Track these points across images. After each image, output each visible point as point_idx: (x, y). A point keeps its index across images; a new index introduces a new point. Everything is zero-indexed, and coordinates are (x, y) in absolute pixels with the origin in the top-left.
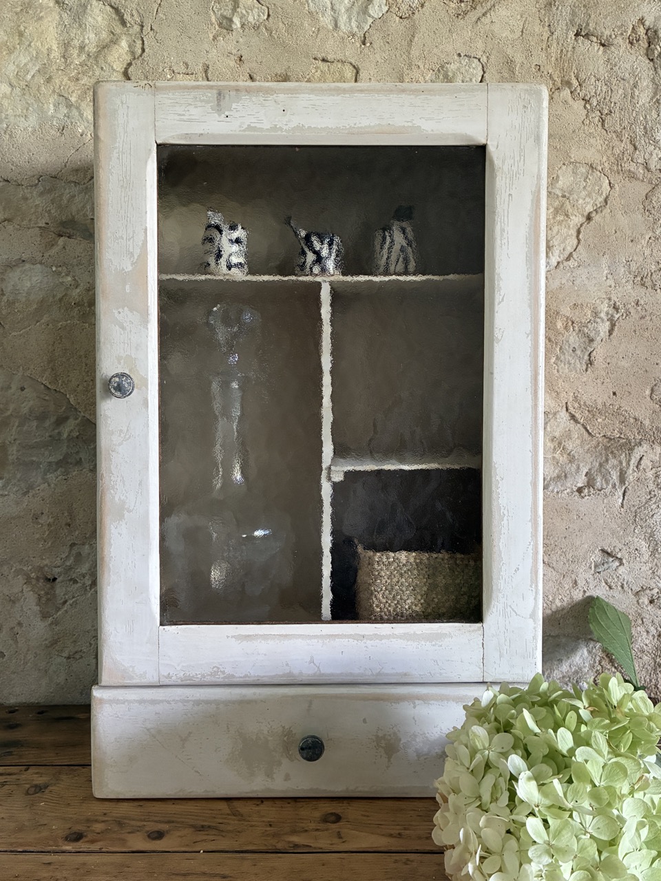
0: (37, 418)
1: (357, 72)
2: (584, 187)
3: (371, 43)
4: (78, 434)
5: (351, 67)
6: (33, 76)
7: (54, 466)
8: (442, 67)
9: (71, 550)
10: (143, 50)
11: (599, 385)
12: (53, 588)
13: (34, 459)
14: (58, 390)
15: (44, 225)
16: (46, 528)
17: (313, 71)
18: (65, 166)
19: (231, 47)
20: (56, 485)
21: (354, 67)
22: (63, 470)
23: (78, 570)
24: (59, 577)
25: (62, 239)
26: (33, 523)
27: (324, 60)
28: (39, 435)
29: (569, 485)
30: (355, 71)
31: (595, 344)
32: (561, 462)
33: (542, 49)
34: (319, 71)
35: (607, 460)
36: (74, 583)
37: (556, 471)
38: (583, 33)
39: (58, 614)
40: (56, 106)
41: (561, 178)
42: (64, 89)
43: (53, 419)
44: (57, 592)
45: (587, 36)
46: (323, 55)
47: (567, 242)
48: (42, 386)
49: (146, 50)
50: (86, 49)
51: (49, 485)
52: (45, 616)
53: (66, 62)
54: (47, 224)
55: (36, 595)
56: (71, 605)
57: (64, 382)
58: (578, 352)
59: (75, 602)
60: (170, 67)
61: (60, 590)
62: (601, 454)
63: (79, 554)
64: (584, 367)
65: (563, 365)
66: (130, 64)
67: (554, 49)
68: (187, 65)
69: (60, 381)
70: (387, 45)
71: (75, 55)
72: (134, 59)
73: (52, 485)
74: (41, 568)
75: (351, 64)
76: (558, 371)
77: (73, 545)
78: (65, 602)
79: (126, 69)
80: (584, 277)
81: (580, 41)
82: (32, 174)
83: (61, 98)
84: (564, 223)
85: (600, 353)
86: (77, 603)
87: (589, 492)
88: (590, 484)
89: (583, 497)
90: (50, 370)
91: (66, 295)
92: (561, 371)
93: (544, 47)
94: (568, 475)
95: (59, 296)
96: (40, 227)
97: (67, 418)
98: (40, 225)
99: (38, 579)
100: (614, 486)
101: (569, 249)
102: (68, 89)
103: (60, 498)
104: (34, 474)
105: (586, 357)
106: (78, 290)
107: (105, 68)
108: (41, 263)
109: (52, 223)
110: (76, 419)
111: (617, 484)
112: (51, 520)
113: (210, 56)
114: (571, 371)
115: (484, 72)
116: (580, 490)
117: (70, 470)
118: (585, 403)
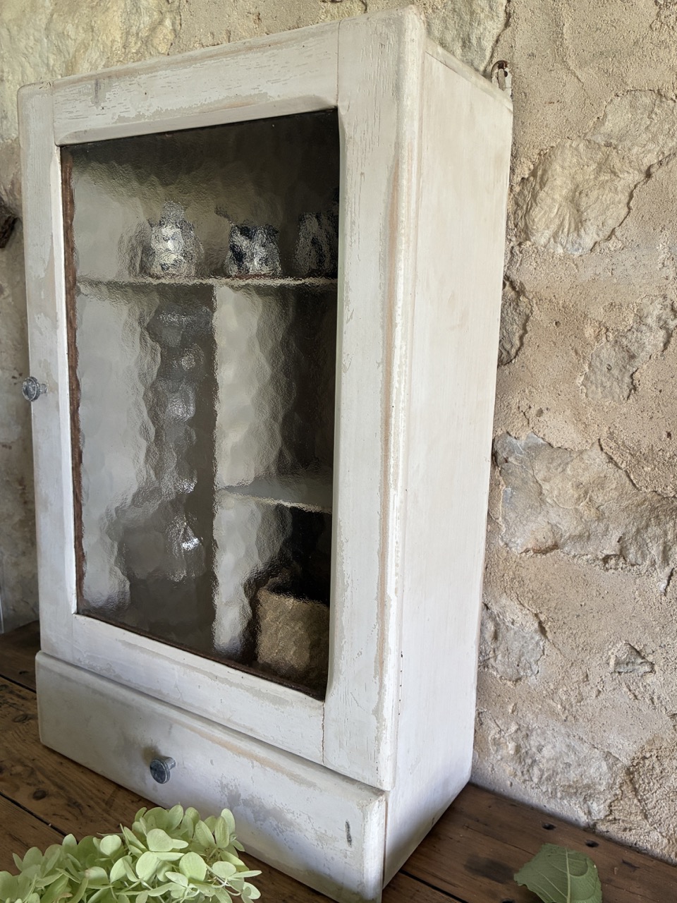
1: (366, 8)
2: (647, 128)
5: (360, 4)
11: (646, 419)
19: (250, 6)
29: (591, 549)
30: (364, 7)
31: (637, 363)
32: (585, 517)
35: (647, 526)
37: (579, 528)
41: (609, 117)
47: (608, 213)
58: (615, 372)
60: (200, 40)
62: (642, 516)
64: (626, 394)
65: (594, 387)
76: (586, 394)
80: (628, 264)
84: (609, 184)
85: (646, 375)
87: (617, 564)
88: (622, 554)
89: (607, 570)
92: (590, 395)
94: (592, 537)
100: (653, 564)
101: (611, 223)
105: (627, 380)
111: (659, 562)
113: (232, 20)
114: (605, 397)
116: (606, 559)
118: (623, 442)
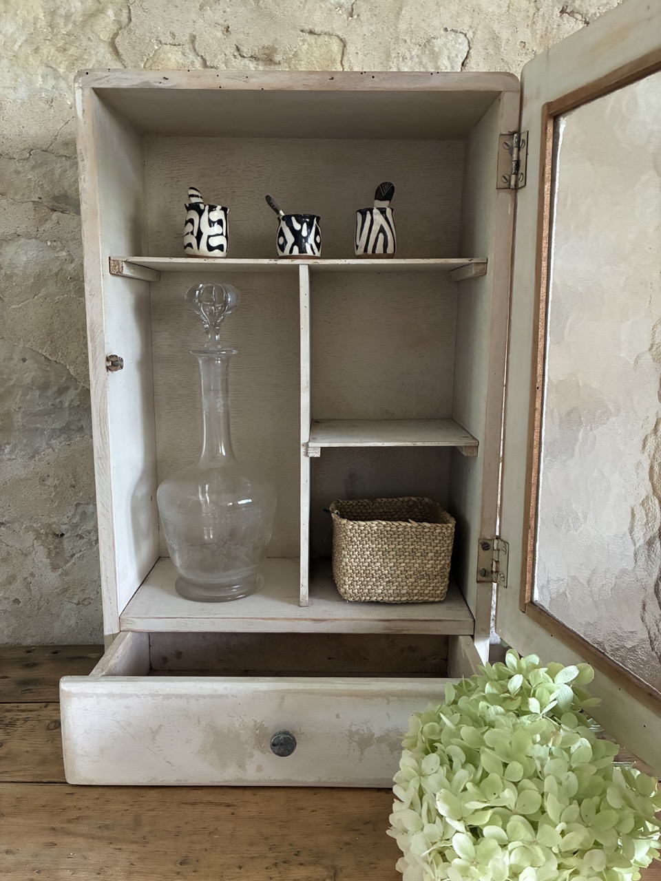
0: (39, 388)
1: (345, 46)
3: (358, 16)
4: (79, 403)
5: (338, 41)
6: (20, 46)
7: (57, 433)
8: (429, 41)
9: (76, 509)
10: (130, 20)
12: (61, 542)
13: (38, 426)
14: (58, 361)
15: (37, 200)
16: (52, 489)
17: (300, 44)
18: (56, 139)
19: (218, 17)
20: (60, 450)
21: (341, 40)
22: (66, 436)
23: (84, 527)
24: (67, 533)
25: (55, 213)
26: (41, 484)
27: (311, 32)
28: (42, 404)
30: (342, 44)
33: (528, 26)
34: (306, 43)
36: (80, 538)
38: (568, 10)
39: (67, 565)
40: (44, 77)
42: (51, 59)
43: (55, 389)
44: (65, 546)
45: (572, 14)
46: (311, 27)
48: (43, 357)
49: (133, 19)
50: (73, 18)
51: (54, 450)
52: (55, 568)
53: (53, 32)
54: (40, 198)
55: (46, 550)
56: (78, 558)
57: (63, 353)
59: (83, 556)
60: (158, 37)
61: (67, 544)
63: (84, 513)
66: (116, 34)
67: (540, 26)
68: (173, 35)
69: (60, 353)
70: (374, 18)
71: (62, 24)
72: (121, 28)
73: (57, 450)
74: (49, 526)
75: (338, 36)
77: (77, 505)
78: (73, 555)
79: (113, 39)
81: (565, 19)
82: (22, 147)
83: (49, 69)
86: (84, 557)
90: (49, 342)
91: (61, 269)
93: (530, 23)
95: (55, 270)
96: (34, 202)
97: (67, 388)
98: (33, 200)
99: (47, 535)
102: (56, 59)
103: (64, 462)
104: (39, 440)
106: (73, 265)
107: (92, 38)
108: (36, 238)
109: (44, 197)
110: (76, 389)
112: (57, 482)
113: (197, 26)
115: (470, 48)
117: (72, 436)
